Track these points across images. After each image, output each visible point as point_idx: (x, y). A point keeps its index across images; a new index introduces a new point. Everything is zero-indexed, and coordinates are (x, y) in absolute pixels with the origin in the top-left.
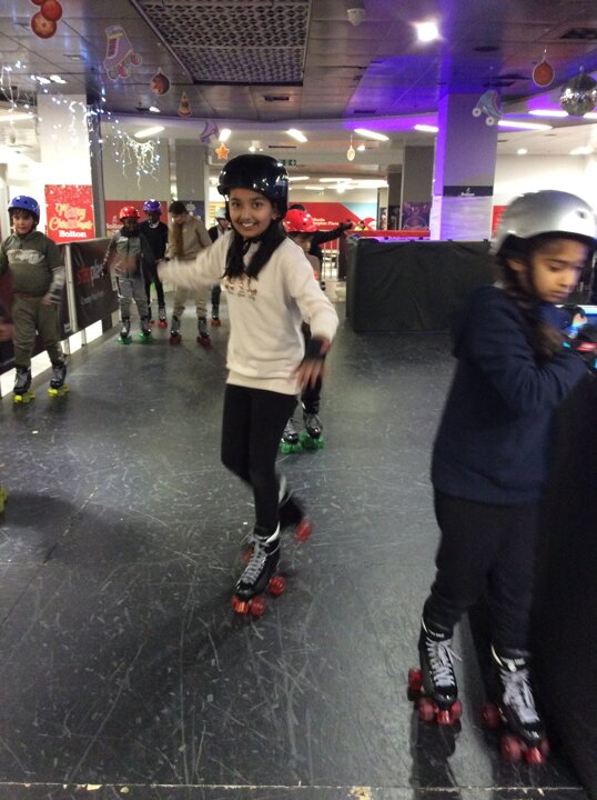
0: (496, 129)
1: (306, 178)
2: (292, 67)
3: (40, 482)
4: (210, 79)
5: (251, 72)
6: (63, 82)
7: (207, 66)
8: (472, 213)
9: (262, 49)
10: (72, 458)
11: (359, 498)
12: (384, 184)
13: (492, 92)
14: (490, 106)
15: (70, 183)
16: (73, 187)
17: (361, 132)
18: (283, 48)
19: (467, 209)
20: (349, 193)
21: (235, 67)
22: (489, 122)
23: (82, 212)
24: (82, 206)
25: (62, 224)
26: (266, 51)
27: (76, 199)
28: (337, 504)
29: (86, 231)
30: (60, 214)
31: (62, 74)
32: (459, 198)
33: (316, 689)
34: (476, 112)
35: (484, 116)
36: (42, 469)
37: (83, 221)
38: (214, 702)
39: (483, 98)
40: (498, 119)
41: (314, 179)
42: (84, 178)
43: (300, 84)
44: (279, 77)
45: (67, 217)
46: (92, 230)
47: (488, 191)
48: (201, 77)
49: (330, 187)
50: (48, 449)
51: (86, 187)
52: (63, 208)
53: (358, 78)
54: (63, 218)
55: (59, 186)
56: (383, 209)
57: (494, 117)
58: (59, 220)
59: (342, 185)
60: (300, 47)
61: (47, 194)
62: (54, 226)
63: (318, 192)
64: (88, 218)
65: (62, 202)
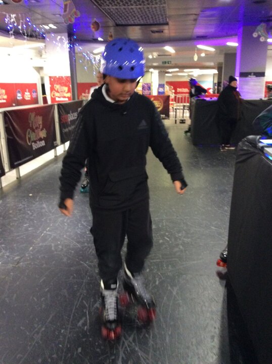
0: (266, 44)
1: (177, 70)
2: (162, 15)
3: (26, 221)
4: (124, 23)
5: (143, 19)
6: (55, 27)
7: (121, 17)
8: (255, 85)
9: (145, 7)
10: (44, 208)
11: (180, 235)
12: (216, 71)
13: (263, 24)
14: (262, 31)
15: (60, 75)
16: (62, 77)
17: (200, 47)
18: (156, 6)
19: (252, 83)
20: (200, 76)
21: (134, 17)
22: (262, 39)
23: (66, 89)
24: (66, 86)
25: (57, 94)
26: (148, 8)
27: (63, 83)
28: (169, 238)
29: (68, 97)
30: (56, 90)
31: (55, 24)
32: (247, 78)
33: (137, 349)
34: (255, 35)
35: (259, 37)
36: (28, 214)
37: (67, 93)
38: (81, 353)
39: (259, 28)
40: (267, 38)
41: (181, 70)
42: (67, 73)
43: (167, 24)
44: (156, 21)
45: (59, 91)
46: (70, 97)
47: (262, 74)
48: (119, 22)
49: (190, 74)
50: (34, 204)
51: (68, 77)
52: (57, 87)
53: (195, 20)
54: (58, 92)
55: (56, 77)
56: (215, 84)
57: (265, 37)
58: (55, 93)
59: (196, 73)
60: (164, 5)
61: (50, 80)
62: (54, 95)
63: (184, 76)
64: (69, 91)
65: (57, 84)
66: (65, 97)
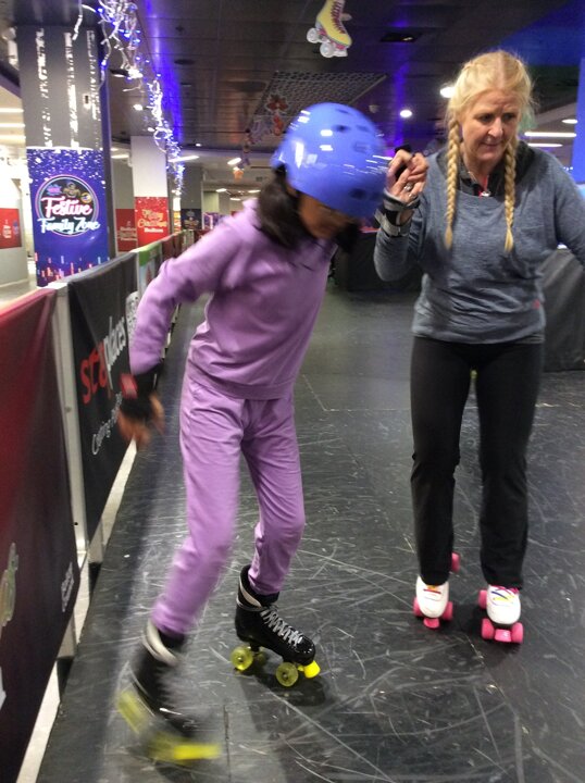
15: (153, 195)
16: (155, 198)
23: (160, 215)
24: (161, 211)
25: (147, 224)
27: (156, 207)
29: (163, 228)
30: (145, 217)
37: (161, 221)
42: (163, 192)
45: (150, 219)
46: (166, 227)
51: (164, 198)
52: (147, 212)
54: (147, 220)
55: (145, 198)
64: (165, 219)
65: (147, 208)
66: (158, 227)
